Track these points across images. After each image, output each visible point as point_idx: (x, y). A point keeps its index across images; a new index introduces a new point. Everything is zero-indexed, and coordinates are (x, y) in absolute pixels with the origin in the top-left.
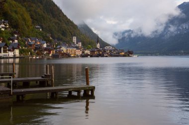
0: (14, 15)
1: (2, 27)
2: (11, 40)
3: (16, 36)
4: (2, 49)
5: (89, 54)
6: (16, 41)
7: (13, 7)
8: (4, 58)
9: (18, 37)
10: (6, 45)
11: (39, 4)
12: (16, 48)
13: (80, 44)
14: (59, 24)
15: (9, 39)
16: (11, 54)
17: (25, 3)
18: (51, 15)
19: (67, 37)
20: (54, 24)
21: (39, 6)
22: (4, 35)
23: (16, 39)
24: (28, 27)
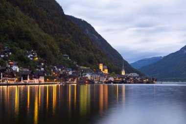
0: (42, 45)
1: (31, 57)
2: (38, 68)
3: (43, 64)
4: (28, 76)
5: (113, 80)
6: (42, 69)
7: (43, 38)
8: (29, 84)
9: (44, 65)
10: (32, 73)
11: (69, 34)
12: (41, 76)
13: (106, 71)
14: (86, 52)
15: (36, 67)
16: (36, 81)
17: (56, 34)
18: (79, 44)
19: (93, 65)
20: (81, 52)
21: (69, 36)
22: (32, 64)
23: (43, 67)
24: (56, 56)
